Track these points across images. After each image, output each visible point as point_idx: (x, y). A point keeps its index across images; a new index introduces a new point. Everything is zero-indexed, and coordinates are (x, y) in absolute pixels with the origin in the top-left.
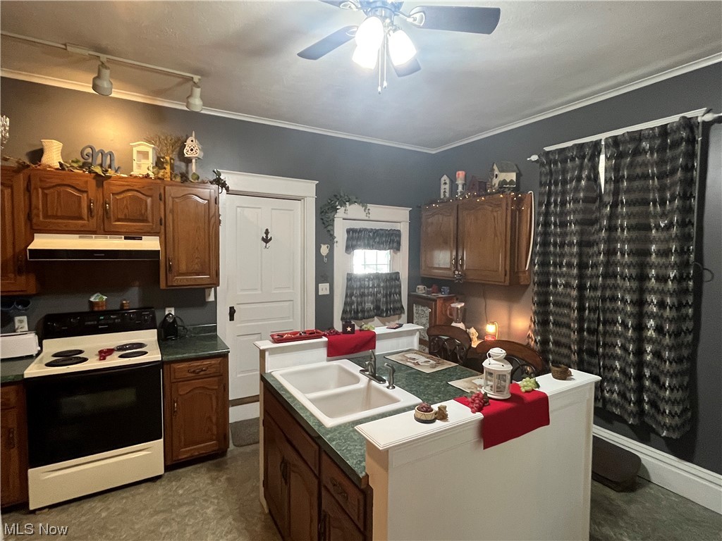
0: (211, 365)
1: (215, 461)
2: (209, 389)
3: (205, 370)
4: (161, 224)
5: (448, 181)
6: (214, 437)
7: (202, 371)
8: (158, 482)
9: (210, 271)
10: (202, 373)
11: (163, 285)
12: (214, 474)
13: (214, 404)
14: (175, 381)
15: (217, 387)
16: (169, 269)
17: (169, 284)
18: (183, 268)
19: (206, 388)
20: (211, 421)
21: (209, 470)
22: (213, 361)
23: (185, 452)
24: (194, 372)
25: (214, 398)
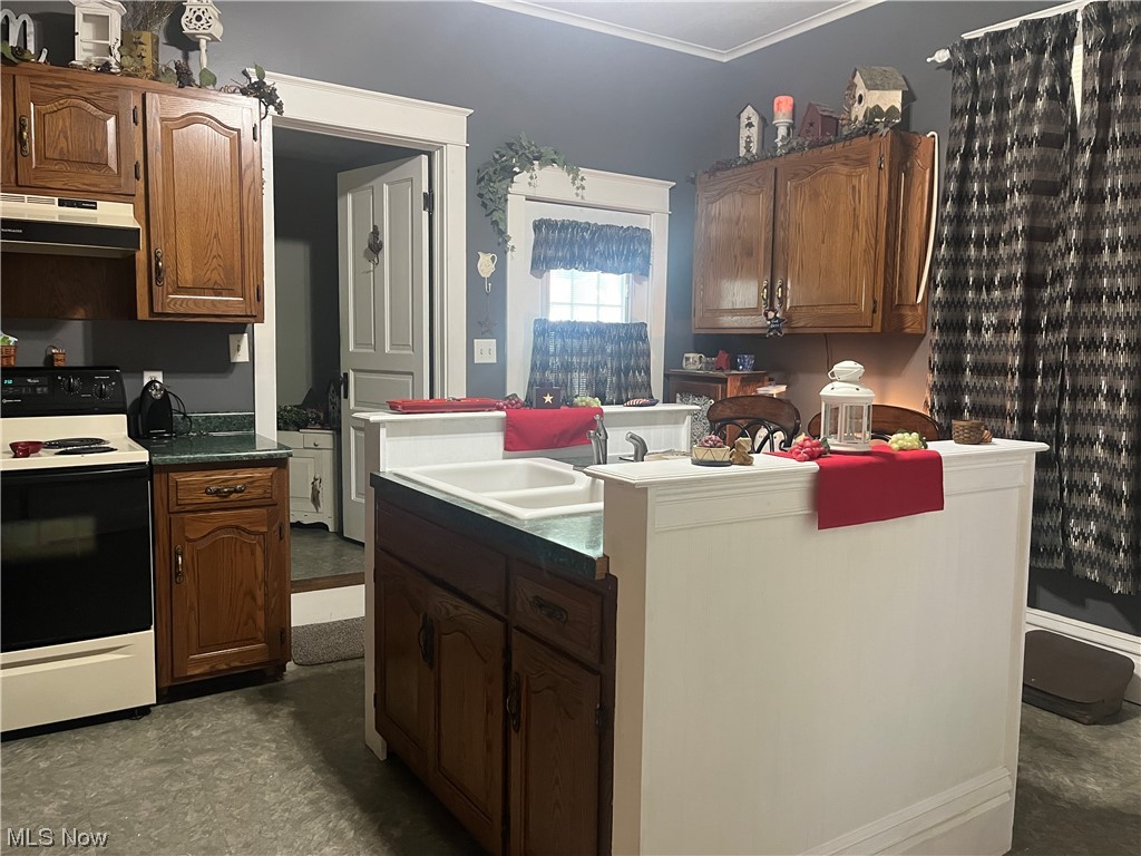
0: (252, 481)
1: (259, 687)
2: (249, 533)
3: (241, 491)
4: (137, 177)
5: (755, 120)
6: (260, 635)
7: (236, 491)
8: (145, 720)
9: (243, 288)
10: (234, 496)
11: (143, 312)
12: (264, 707)
13: (260, 568)
14: (176, 508)
15: (265, 529)
16: (155, 274)
17: (158, 309)
18: (187, 276)
19: (244, 530)
20: (254, 598)
21: (250, 701)
22: (257, 473)
23: (199, 663)
24: (217, 493)
25: (259, 551)
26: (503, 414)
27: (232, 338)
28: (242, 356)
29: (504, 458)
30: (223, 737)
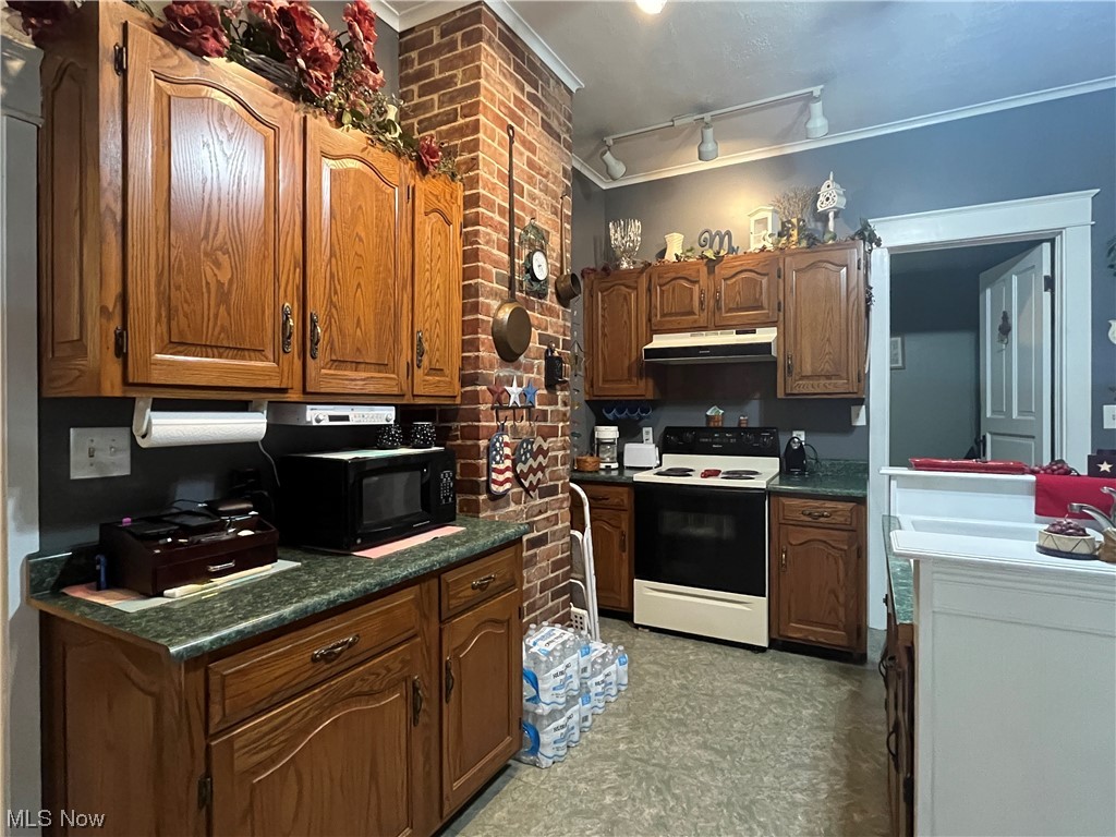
0: (834, 512)
1: (841, 664)
2: (833, 547)
3: (827, 517)
4: (779, 310)
6: (841, 625)
7: (823, 516)
8: (759, 655)
10: (822, 519)
11: (780, 394)
12: (834, 678)
13: (842, 576)
14: (783, 521)
15: (846, 547)
16: (789, 369)
17: (789, 391)
18: (808, 369)
19: (830, 545)
20: (837, 597)
21: (829, 670)
22: (840, 506)
23: (796, 631)
24: (810, 514)
25: (841, 562)
26: (1032, 478)
27: (854, 409)
28: (861, 422)
29: (1037, 522)
30: (794, 686)
